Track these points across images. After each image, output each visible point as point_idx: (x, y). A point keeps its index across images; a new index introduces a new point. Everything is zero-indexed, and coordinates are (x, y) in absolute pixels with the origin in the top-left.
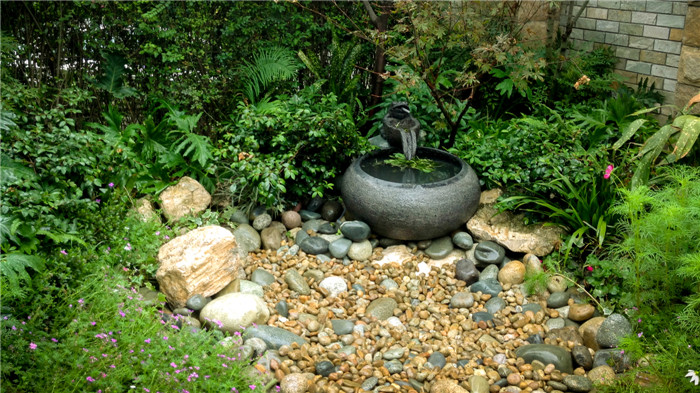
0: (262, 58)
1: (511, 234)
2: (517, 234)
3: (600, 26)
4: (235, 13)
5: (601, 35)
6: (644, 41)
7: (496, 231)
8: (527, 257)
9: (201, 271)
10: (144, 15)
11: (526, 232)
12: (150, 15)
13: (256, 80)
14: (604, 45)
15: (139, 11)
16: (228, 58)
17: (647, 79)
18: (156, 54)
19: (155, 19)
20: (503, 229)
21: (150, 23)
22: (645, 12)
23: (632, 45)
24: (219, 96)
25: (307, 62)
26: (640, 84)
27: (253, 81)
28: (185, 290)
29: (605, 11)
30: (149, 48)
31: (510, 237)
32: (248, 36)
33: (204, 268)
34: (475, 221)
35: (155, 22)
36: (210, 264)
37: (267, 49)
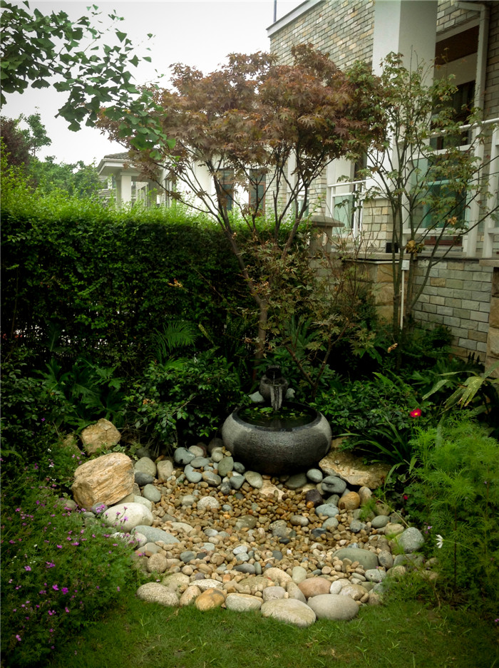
0: (170, 328)
1: (352, 471)
2: (357, 471)
3: (440, 310)
4: (150, 293)
5: (441, 317)
6: (471, 323)
7: (341, 469)
8: (361, 489)
9: (104, 485)
10: (79, 293)
11: (363, 470)
12: (85, 293)
13: (164, 345)
14: (443, 326)
15: (76, 290)
16: (143, 328)
17: (474, 353)
18: (87, 323)
19: (87, 296)
20: (347, 468)
21: (84, 300)
22: (471, 300)
23: (462, 326)
24: (134, 358)
25: (205, 333)
26: (469, 357)
27: (161, 346)
28: (92, 498)
29: (443, 299)
30: (81, 318)
31: (351, 473)
32: (158, 311)
33: (107, 483)
34: (326, 461)
35: (88, 299)
36: (111, 480)
37: (174, 322)
